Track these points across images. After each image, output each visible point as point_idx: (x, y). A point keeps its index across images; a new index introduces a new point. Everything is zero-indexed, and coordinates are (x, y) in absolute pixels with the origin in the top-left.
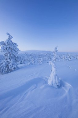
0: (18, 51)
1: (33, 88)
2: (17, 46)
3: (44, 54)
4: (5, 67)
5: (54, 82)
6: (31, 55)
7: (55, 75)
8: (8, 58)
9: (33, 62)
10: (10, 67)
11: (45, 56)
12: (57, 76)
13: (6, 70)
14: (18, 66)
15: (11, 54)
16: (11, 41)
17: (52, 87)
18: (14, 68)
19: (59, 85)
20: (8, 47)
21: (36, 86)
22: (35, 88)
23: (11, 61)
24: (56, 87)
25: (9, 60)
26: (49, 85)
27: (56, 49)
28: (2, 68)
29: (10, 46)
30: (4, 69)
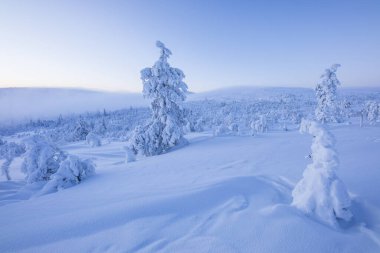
0: (185, 91)
1: (235, 206)
2: (184, 76)
3: (272, 100)
4: (152, 138)
5: (321, 200)
6: (224, 105)
7: (327, 176)
8: (160, 113)
9: (230, 128)
10: (165, 138)
11: (276, 105)
12: (336, 181)
13: (157, 145)
14: (185, 136)
15: (167, 100)
16: (167, 65)
17: (310, 216)
18: (176, 143)
19: (348, 216)
20: (160, 82)
21: (243, 201)
22: (242, 208)
23: (168, 122)
24: (331, 222)
25: (162, 119)
26: (295, 207)
27: (330, 74)
28: (147, 140)
29: (164, 79)
30: (151, 143)
